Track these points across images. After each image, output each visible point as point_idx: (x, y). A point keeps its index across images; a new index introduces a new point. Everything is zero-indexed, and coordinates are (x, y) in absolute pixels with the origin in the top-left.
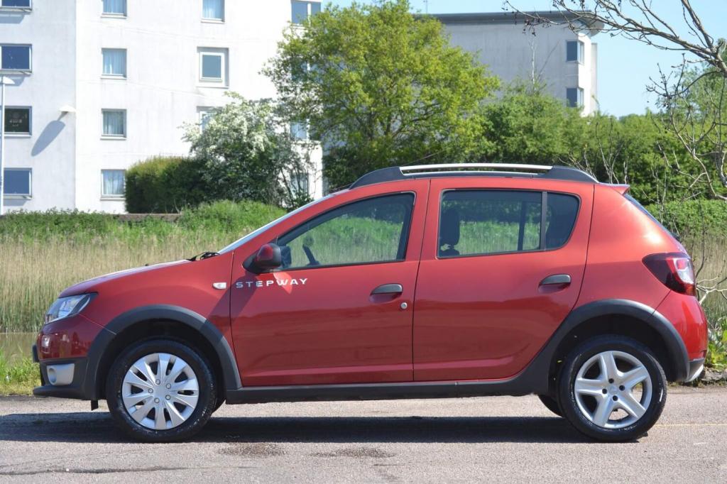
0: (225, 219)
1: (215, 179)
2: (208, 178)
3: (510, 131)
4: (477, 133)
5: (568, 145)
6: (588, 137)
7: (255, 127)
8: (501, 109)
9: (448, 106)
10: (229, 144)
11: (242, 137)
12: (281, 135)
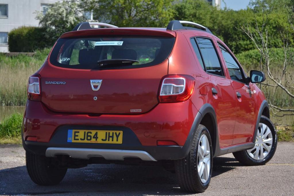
1: (51, 37)
2: (47, 36)
3: (186, 16)
4: (171, 17)
5: (212, 23)
6: (221, 19)
7: (69, 13)
8: (182, 6)
9: (158, 4)
10: (57, 21)
11: (63, 18)
12: (81, 17)
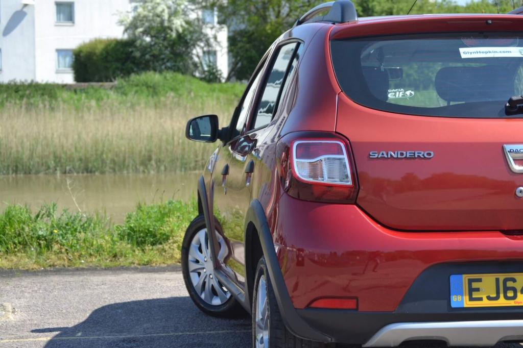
0: (150, 87)
1: (143, 55)
2: (137, 54)
7: (174, 13)
10: (153, 28)
11: (163, 21)
12: (194, 20)
